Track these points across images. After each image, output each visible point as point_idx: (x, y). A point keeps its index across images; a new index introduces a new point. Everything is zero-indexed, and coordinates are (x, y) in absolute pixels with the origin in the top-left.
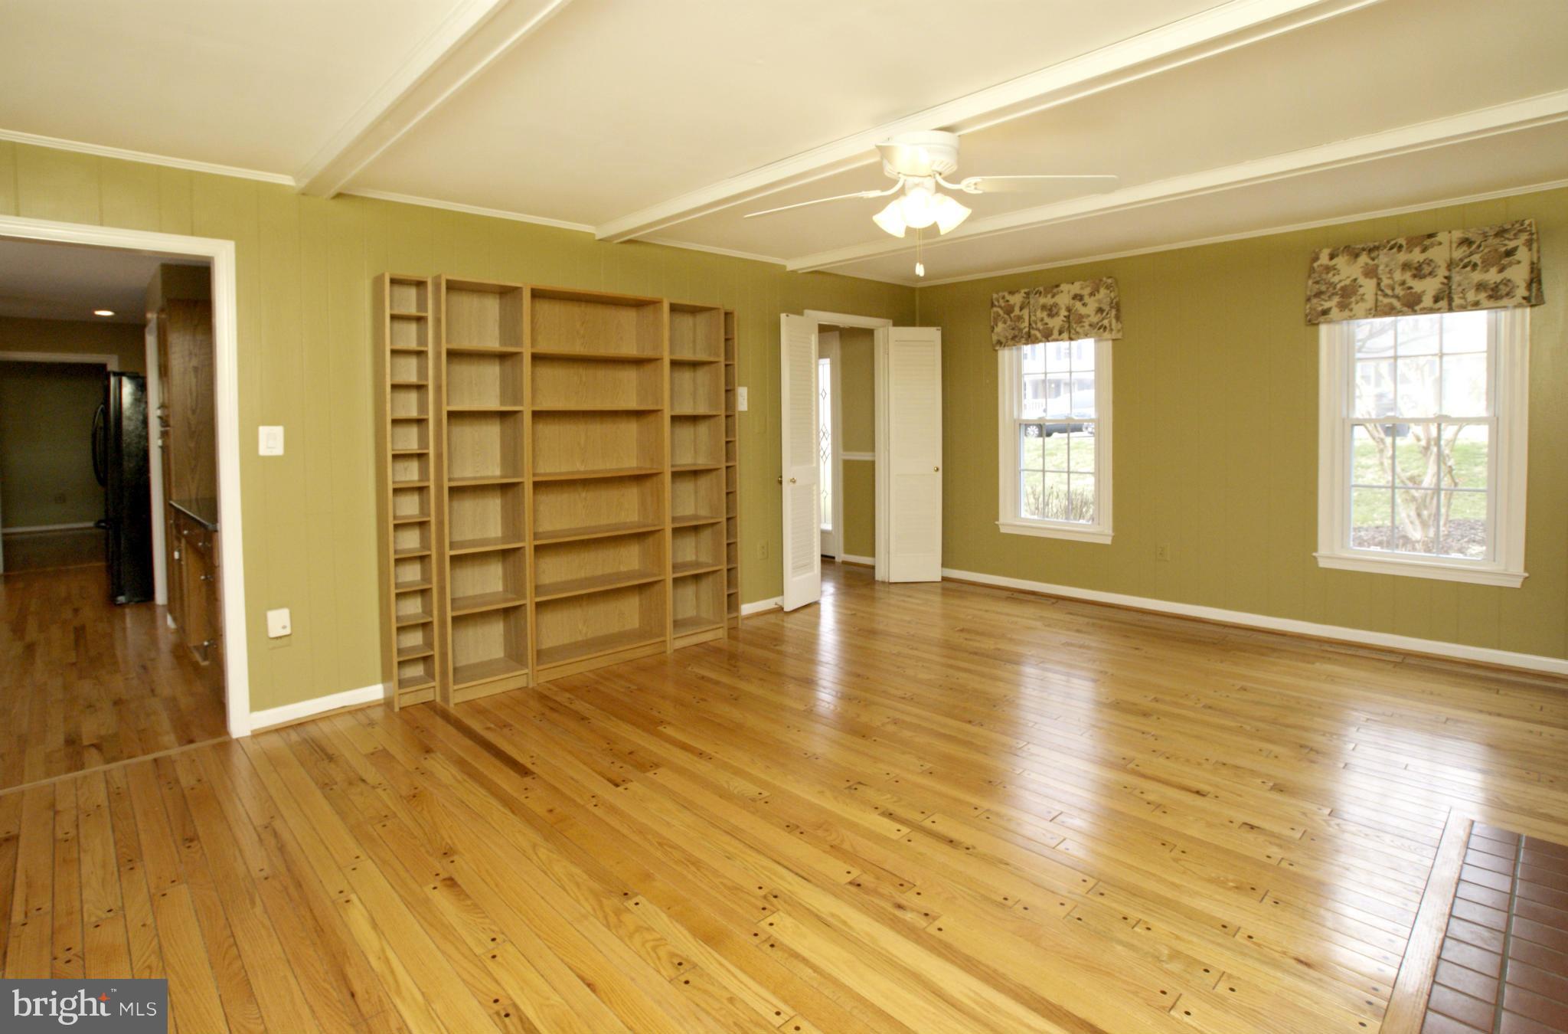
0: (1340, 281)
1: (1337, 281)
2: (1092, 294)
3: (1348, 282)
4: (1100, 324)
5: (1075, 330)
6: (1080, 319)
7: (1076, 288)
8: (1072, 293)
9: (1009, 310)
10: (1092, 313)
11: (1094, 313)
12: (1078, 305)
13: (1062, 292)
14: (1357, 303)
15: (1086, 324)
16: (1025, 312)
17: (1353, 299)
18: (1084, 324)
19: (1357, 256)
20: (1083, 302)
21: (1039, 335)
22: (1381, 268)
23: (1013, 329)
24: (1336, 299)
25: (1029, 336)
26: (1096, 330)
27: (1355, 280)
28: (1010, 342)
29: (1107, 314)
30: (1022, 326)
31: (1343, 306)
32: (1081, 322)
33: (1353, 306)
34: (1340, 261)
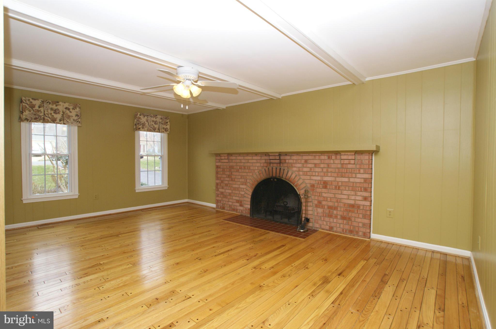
0: (142, 122)
1: (141, 121)
2: (73, 109)
3: (143, 122)
4: (78, 120)
5: (67, 121)
6: (69, 117)
7: (66, 105)
8: (65, 107)
9: (33, 106)
10: (74, 116)
11: (75, 116)
12: (68, 112)
13: (60, 105)
14: (145, 127)
15: (72, 119)
16: (42, 109)
17: (144, 126)
18: (71, 119)
19: (145, 116)
20: (70, 111)
21: (50, 120)
22: (149, 120)
23: (35, 115)
24: (141, 126)
25: (44, 119)
26: (76, 122)
27: (145, 122)
28: (33, 120)
29: (80, 117)
30: (41, 114)
31: (143, 128)
32: (69, 118)
33: (145, 128)
34: (142, 117)
